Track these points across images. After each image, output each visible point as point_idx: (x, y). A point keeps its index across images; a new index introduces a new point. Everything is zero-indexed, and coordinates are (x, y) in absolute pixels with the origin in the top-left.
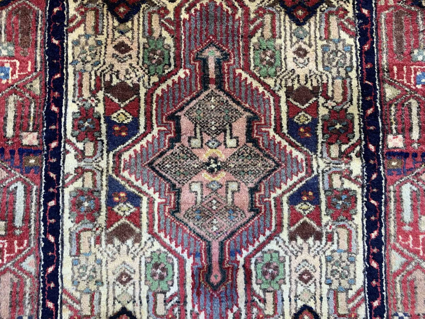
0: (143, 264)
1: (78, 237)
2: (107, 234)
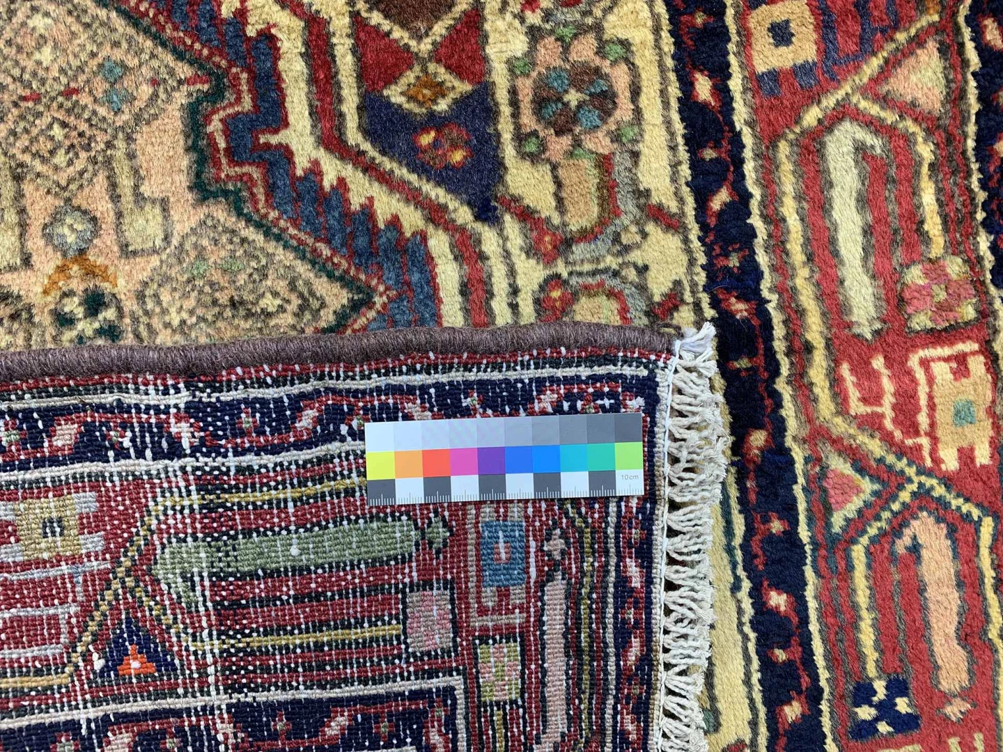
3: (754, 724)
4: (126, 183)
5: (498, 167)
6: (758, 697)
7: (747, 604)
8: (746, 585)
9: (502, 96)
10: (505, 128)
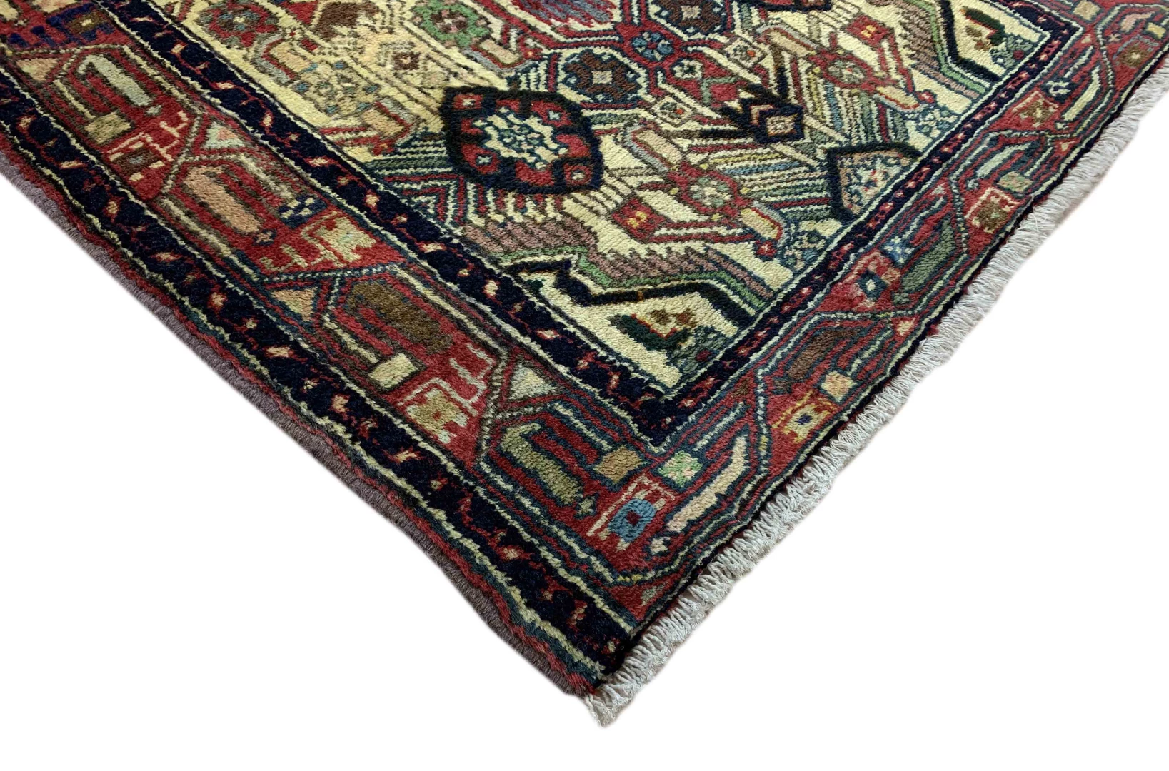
0: (415, 29)
1: (272, 59)
2: (315, 31)
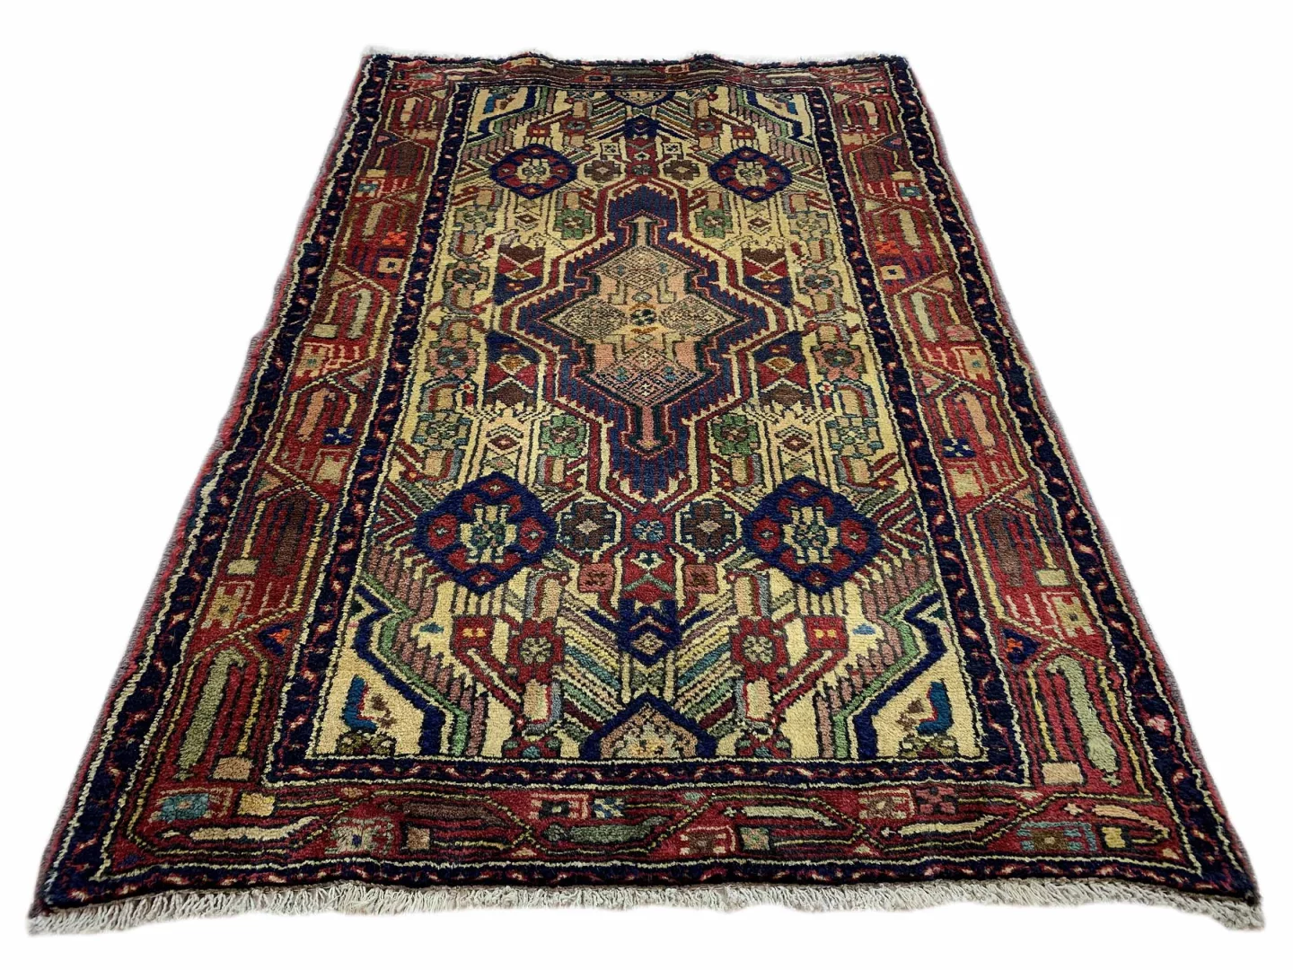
3: (899, 447)
4: (663, 288)
5: (792, 295)
6: (900, 438)
7: (892, 411)
8: (891, 405)
9: (793, 280)
10: (794, 287)
